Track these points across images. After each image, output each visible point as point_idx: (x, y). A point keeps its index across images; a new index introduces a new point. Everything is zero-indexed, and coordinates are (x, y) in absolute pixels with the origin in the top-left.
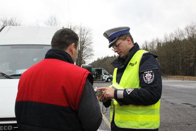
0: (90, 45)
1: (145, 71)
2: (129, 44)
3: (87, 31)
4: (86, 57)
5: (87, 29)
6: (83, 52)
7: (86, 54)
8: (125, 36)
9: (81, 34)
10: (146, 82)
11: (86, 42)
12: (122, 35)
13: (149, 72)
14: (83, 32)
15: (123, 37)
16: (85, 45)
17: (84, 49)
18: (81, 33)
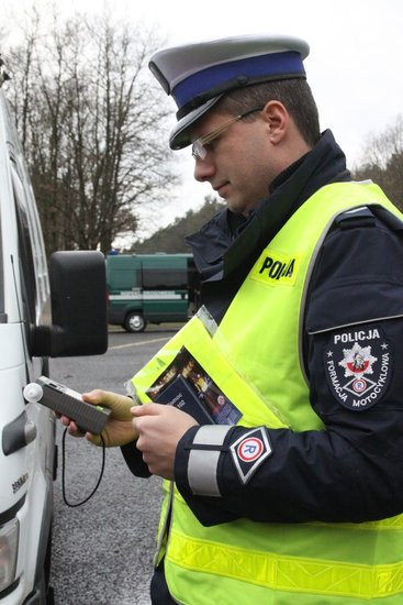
0: (157, 128)
1: (340, 332)
2: (274, 144)
3: (141, 48)
4: (135, 190)
5: (144, 36)
6: (122, 164)
7: (136, 178)
8: (260, 91)
9: (108, 64)
10: (344, 397)
11: (134, 111)
12: (242, 87)
13: (358, 335)
14: (121, 53)
15: (247, 101)
16: (130, 128)
17: (126, 148)
18: (111, 57)
